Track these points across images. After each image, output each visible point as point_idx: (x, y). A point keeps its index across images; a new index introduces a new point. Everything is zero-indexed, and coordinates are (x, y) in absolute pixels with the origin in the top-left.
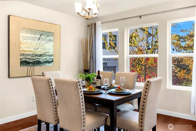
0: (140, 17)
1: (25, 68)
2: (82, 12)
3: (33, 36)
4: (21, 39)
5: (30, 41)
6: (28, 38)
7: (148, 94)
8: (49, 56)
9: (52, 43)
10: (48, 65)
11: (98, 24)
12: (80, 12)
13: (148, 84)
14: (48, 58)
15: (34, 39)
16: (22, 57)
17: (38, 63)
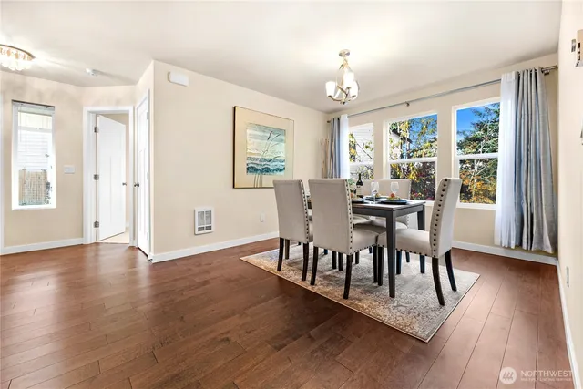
0: (408, 105)
1: (252, 176)
2: (336, 92)
3: (262, 134)
4: (248, 139)
5: (258, 141)
6: (255, 137)
7: (445, 198)
8: (281, 161)
9: (283, 144)
10: (278, 173)
11: (344, 118)
12: (332, 95)
13: (446, 183)
14: (279, 165)
15: (262, 138)
16: (249, 161)
17: (267, 170)
